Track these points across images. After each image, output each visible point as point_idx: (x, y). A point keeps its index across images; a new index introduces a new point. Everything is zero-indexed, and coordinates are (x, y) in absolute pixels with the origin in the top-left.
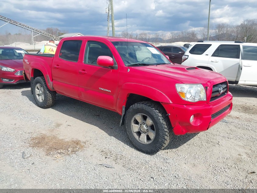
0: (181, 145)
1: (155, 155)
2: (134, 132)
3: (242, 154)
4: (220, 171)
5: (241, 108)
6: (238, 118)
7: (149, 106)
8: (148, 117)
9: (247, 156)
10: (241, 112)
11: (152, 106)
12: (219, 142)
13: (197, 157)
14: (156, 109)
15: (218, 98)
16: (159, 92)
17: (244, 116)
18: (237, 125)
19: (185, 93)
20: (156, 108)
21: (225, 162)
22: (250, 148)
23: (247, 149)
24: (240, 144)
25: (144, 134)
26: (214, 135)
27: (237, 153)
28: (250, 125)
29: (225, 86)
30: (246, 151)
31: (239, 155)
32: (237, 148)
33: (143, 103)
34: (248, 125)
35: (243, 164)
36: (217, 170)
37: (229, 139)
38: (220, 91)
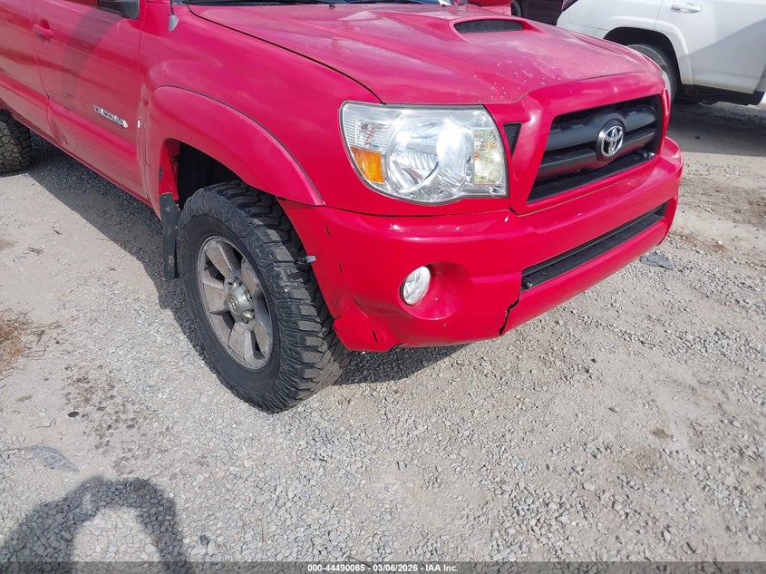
0: (425, 364)
1: (286, 415)
2: (211, 310)
3: (671, 430)
4: (533, 522)
5: (750, 203)
6: (719, 247)
7: (242, 206)
8: (244, 258)
9: (690, 440)
10: (744, 222)
11: (253, 210)
12: (593, 360)
13: (467, 433)
14: (270, 226)
15: (593, 178)
16: (267, 140)
17: (747, 239)
18: (706, 279)
19: (385, 156)
20: (269, 221)
21: (579, 469)
22: (722, 398)
23: (705, 403)
24: (684, 374)
25: (242, 324)
26: (587, 326)
27: (654, 424)
28: (758, 281)
29: (650, 119)
30: (695, 413)
31: (659, 433)
32: (663, 395)
33: (220, 192)
34: (749, 282)
35: (657, 487)
36: (522, 513)
37: (645, 350)
38: (607, 144)
